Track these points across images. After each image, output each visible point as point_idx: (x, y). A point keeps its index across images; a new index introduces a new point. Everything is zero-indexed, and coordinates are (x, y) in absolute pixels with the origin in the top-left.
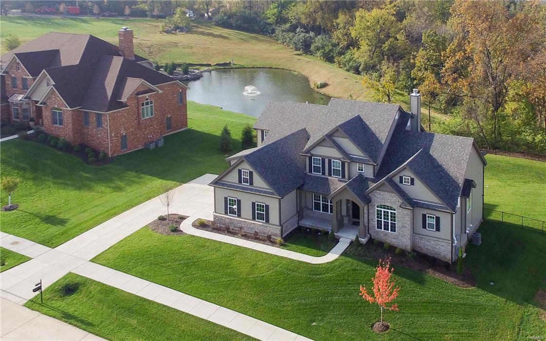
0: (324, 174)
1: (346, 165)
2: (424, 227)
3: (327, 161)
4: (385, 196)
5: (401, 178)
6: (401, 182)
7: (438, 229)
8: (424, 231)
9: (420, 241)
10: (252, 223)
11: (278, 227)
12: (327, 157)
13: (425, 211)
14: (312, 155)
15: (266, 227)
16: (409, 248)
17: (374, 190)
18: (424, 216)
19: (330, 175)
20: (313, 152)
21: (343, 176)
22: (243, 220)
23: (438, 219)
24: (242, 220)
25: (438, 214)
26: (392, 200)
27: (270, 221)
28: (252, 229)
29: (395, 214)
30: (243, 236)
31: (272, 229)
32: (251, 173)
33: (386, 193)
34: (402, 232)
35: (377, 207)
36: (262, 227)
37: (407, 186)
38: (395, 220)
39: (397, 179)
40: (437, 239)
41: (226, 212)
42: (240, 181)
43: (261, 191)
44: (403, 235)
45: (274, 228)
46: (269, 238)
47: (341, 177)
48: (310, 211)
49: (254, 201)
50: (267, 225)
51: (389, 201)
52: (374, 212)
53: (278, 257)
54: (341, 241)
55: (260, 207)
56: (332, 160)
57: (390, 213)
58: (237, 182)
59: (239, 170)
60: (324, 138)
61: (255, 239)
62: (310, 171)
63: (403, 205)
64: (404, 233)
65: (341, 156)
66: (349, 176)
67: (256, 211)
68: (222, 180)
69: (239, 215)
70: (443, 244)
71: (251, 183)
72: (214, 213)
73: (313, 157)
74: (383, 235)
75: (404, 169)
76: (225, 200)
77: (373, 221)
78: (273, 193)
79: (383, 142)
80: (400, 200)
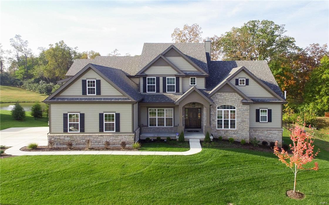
0: (158, 91)
1: (180, 79)
2: (258, 120)
3: (161, 79)
4: (226, 96)
5: (237, 81)
6: (237, 84)
7: (270, 120)
8: (258, 125)
9: (254, 133)
10: (99, 136)
11: (131, 134)
12: (161, 75)
13: (258, 107)
14: (147, 75)
15: (117, 136)
16: (249, 142)
17: (215, 93)
18: (258, 111)
19: (164, 91)
20: (147, 73)
21: (178, 91)
22: (88, 134)
23: (270, 112)
24: (86, 134)
25: (270, 107)
26: (233, 99)
27: (122, 130)
28: (100, 142)
29: (234, 111)
30: (91, 149)
31: (124, 137)
32: (99, 82)
33: (227, 94)
34: (242, 127)
35: (218, 108)
36: (111, 138)
37: (242, 88)
38: (234, 118)
39: (233, 82)
40: (270, 129)
41: (65, 131)
42: (84, 93)
43: (111, 99)
44: (243, 129)
45: (126, 137)
46: (124, 146)
47: (175, 92)
48: (146, 127)
49: (102, 112)
50: (118, 134)
51: (230, 100)
52: (215, 113)
53: (145, 156)
54: (191, 141)
55: (109, 117)
56: (167, 77)
57: (230, 112)
58: (81, 94)
59: (83, 80)
60: (159, 57)
61: (107, 149)
62: (145, 91)
63: (244, 101)
64: (244, 127)
65: (175, 73)
66: (183, 90)
67: (104, 122)
68: (61, 95)
69: (82, 131)
70: (275, 132)
71: (99, 93)
72: (49, 134)
73: (147, 77)
74: (224, 133)
75: (241, 71)
76: (64, 117)
77: (214, 122)
78: (126, 99)
79: (206, 62)
80: (240, 98)
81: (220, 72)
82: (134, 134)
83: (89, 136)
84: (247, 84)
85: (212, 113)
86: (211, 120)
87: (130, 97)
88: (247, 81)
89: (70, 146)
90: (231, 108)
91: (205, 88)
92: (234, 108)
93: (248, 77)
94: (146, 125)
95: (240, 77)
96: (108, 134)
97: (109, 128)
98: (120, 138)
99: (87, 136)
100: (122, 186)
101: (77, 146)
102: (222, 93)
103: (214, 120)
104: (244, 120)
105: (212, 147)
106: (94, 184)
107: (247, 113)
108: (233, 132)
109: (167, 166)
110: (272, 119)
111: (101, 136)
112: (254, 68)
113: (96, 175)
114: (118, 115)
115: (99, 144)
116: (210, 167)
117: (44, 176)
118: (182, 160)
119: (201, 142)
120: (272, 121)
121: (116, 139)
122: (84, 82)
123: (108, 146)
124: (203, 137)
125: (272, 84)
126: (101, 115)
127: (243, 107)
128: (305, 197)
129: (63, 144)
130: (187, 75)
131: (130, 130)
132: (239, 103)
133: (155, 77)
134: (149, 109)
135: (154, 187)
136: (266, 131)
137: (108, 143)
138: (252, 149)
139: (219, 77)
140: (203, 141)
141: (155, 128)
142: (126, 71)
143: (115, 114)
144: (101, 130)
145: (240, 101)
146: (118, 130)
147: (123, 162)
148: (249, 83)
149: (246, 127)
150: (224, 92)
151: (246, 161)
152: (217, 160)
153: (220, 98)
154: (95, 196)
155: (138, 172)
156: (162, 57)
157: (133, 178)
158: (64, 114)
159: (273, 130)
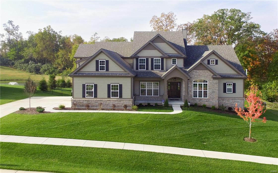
0: (147, 69)
1: (165, 60)
2: (225, 91)
3: (150, 60)
4: (200, 73)
5: (209, 61)
6: (209, 63)
7: (234, 91)
8: (225, 95)
9: (222, 102)
10: (107, 100)
11: (130, 100)
12: (150, 57)
13: (225, 81)
14: (139, 57)
16: (218, 108)
17: (192, 70)
18: (225, 85)
19: (152, 69)
20: (139, 55)
21: (162, 69)
23: (234, 85)
24: (98, 99)
25: (234, 81)
26: (205, 75)
27: (124, 96)
28: (108, 105)
29: (206, 84)
30: (103, 109)
31: (125, 102)
32: (107, 62)
33: (201, 71)
34: (212, 96)
35: (194, 82)
36: (116, 102)
37: (213, 66)
38: (207, 89)
39: (206, 62)
40: (234, 98)
41: (84, 96)
42: (97, 70)
43: (117, 74)
44: (213, 98)
45: (127, 101)
46: (126, 107)
47: (161, 70)
48: (138, 96)
49: (109, 83)
50: (121, 100)
51: (203, 76)
52: (192, 85)
53: (143, 114)
54: (174, 106)
55: (115, 87)
56: (154, 58)
57: (203, 85)
58: (95, 70)
60: (149, 43)
61: (114, 110)
62: (137, 69)
63: (214, 77)
64: (214, 97)
65: (161, 55)
66: (166, 68)
67: (111, 91)
68: (81, 71)
69: (96, 96)
70: (238, 100)
71: (107, 70)
72: (72, 99)
73: (139, 58)
74: (198, 101)
75: (212, 54)
76: (83, 87)
77: (191, 92)
78: (127, 74)
79: (184, 47)
80: (211, 74)
81: (195, 55)
82: (132, 100)
83: (100, 100)
84: (217, 63)
85: (189, 85)
86: (189, 91)
87: (130, 73)
88: (217, 61)
89: (88, 107)
90: (204, 82)
91: (183, 67)
92: (207, 82)
93: (217, 58)
94: (139, 94)
95: (211, 58)
96: (114, 99)
97: (115, 94)
98: (122, 102)
99: (99, 100)
100: (131, 131)
101: (92, 108)
102: (197, 71)
103: (191, 91)
104: (214, 91)
105: (190, 110)
106: (112, 129)
107: (216, 86)
108: (206, 100)
109: (159, 120)
110: (236, 91)
111: (109, 100)
112: (222, 51)
113: (112, 124)
114: (121, 86)
116: (190, 122)
117: (78, 124)
118: (169, 117)
119: (181, 107)
120: (236, 92)
121: (120, 103)
122: (97, 62)
123: (114, 108)
124: (183, 103)
125: (236, 64)
126: (109, 86)
127: (214, 81)
128: (257, 141)
129: (83, 106)
130: (170, 57)
131: (130, 97)
132: (211, 78)
133: (145, 58)
134: (141, 82)
135: (152, 132)
136: (231, 100)
137: (114, 106)
138: (220, 112)
139: (194, 58)
140: (182, 106)
141: (145, 97)
142: (120, 54)
143: (118, 85)
144: (109, 96)
145: (211, 76)
146: (121, 96)
147: (129, 118)
148: (218, 62)
149: (216, 97)
150: (198, 70)
151: (216, 119)
152: (194, 118)
153: (195, 74)
154: (115, 136)
155: (140, 123)
156: (151, 43)
157: (137, 127)
158: (83, 85)
159: (237, 99)
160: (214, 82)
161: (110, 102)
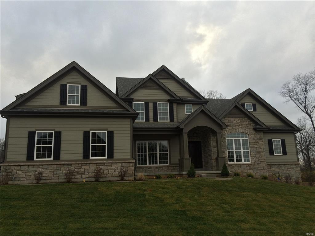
0: (147, 119)
2: (271, 153)
3: (151, 105)
7: (285, 153)
8: (272, 159)
10: (83, 164)
11: (130, 161)
12: (151, 100)
14: (133, 100)
15: (110, 165)
18: (270, 142)
19: (155, 119)
20: (133, 97)
21: (172, 120)
23: (283, 142)
24: (62, 163)
25: (283, 136)
26: (244, 126)
28: (83, 174)
29: (246, 141)
32: (85, 88)
33: (236, 119)
34: (258, 160)
38: (247, 149)
41: (30, 158)
42: (63, 102)
43: (103, 111)
44: (260, 162)
47: (169, 121)
49: (88, 130)
50: (111, 162)
52: (225, 143)
55: (99, 137)
56: (158, 103)
57: (241, 141)
58: (58, 104)
59: (62, 85)
64: (261, 160)
66: (177, 119)
67: (91, 145)
69: (57, 157)
70: (293, 166)
71: (84, 102)
72: (3, 164)
73: (133, 102)
74: (237, 169)
76: (29, 137)
77: (225, 154)
80: (251, 124)
83: (68, 165)
84: (255, 109)
87: (130, 108)
88: (254, 106)
90: (242, 137)
92: (246, 137)
95: (246, 101)
96: (97, 162)
97: (98, 152)
98: (114, 167)
99: (64, 164)
102: (230, 118)
103: (224, 152)
104: (260, 150)
108: (248, 167)
110: (287, 151)
111: (86, 164)
114: (111, 134)
115: (83, 176)
120: (287, 154)
122: (63, 87)
126: (86, 134)
131: (129, 156)
132: (251, 130)
133: (144, 103)
134: (137, 142)
136: (282, 166)
141: (146, 167)
143: (106, 132)
144: (86, 156)
145: (252, 127)
146: (111, 156)
148: (257, 108)
150: (232, 117)
153: (228, 123)
156: (153, 78)
158: (30, 133)
159: (290, 164)
160: (257, 136)
161: (88, 167)
